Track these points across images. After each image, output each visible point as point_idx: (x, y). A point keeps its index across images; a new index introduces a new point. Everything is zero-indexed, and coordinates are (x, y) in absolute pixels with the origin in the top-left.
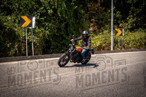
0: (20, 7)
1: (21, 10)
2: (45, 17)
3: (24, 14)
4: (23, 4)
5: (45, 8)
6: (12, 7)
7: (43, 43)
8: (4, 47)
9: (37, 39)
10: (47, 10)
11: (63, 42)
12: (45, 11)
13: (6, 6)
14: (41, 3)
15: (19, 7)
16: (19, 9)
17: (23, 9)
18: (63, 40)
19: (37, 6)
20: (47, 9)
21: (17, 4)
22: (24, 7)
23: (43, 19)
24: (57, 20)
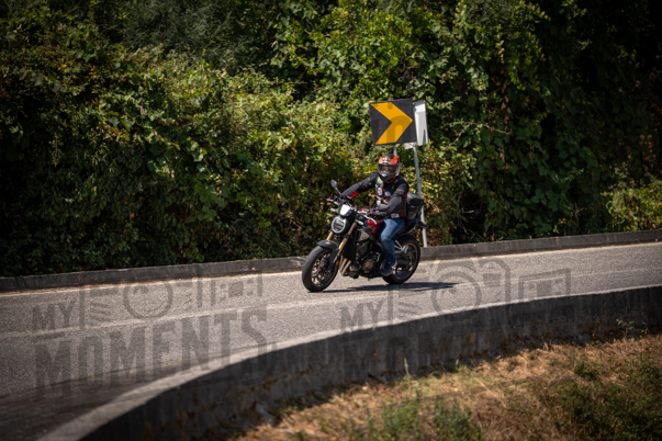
0: (354, 63)
1: (357, 75)
2: (458, 98)
3: (370, 90)
4: (366, 52)
5: (453, 60)
6: (316, 66)
7: (453, 205)
8: (311, 224)
9: (430, 191)
10: (462, 69)
11: (535, 200)
12: (452, 73)
13: (294, 62)
14: (435, 39)
15: (347, 65)
16: (347, 71)
17: (366, 71)
18: (538, 191)
19: (422, 56)
20: (464, 63)
21: (338, 54)
22: (370, 61)
23: (448, 105)
24: (504, 106)
